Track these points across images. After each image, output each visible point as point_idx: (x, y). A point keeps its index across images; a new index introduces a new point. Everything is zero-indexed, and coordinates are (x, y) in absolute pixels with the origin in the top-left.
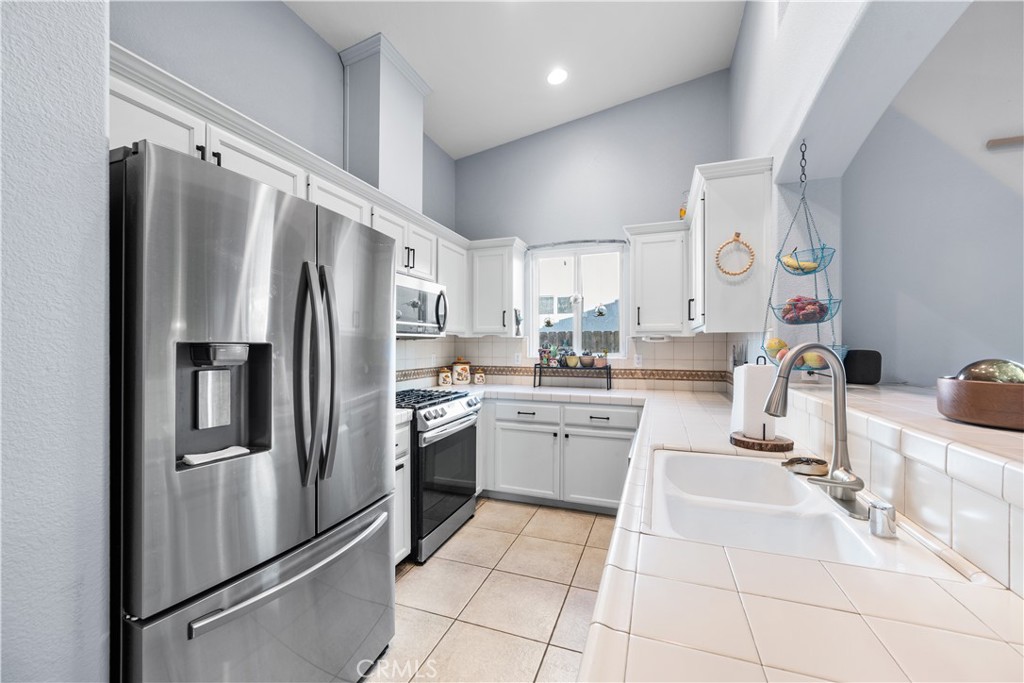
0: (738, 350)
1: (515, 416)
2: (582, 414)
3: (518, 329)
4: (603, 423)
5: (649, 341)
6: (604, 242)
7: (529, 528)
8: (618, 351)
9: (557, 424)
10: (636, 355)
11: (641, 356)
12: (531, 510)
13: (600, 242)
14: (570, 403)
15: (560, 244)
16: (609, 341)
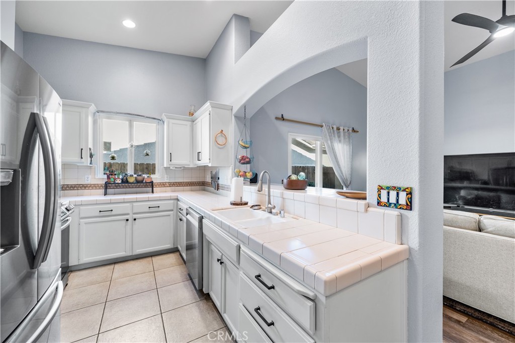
0: (214, 173)
1: (98, 214)
2: (144, 206)
3: (91, 160)
4: (156, 209)
5: (175, 169)
6: (149, 118)
7: (115, 275)
8: (155, 174)
9: (128, 214)
10: (166, 176)
11: (168, 176)
12: (112, 267)
13: (147, 117)
14: (137, 201)
15: (121, 113)
16: (150, 169)
